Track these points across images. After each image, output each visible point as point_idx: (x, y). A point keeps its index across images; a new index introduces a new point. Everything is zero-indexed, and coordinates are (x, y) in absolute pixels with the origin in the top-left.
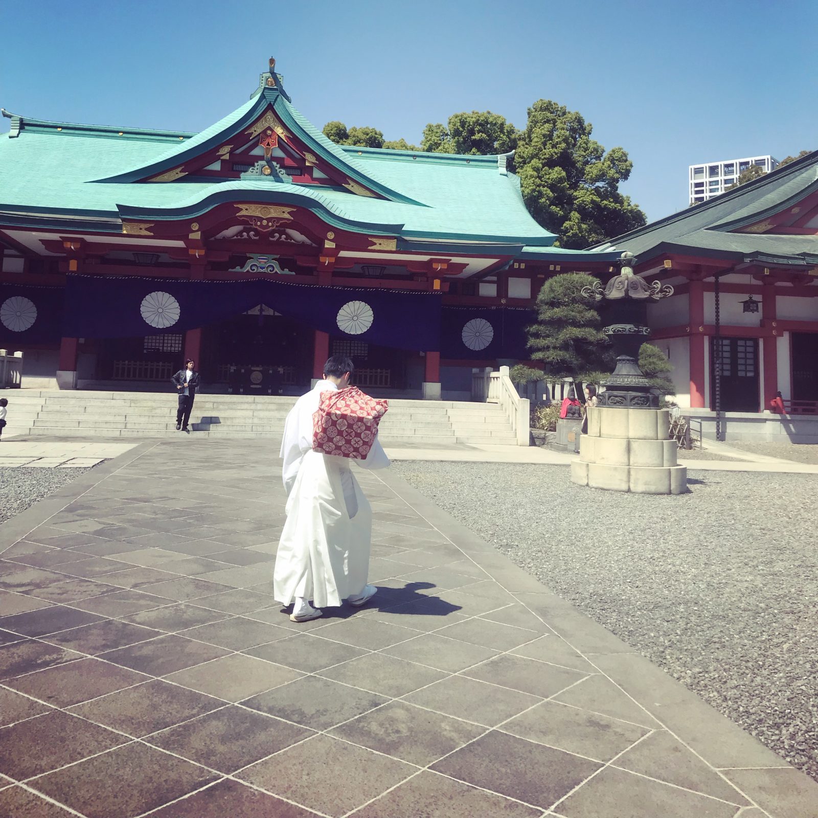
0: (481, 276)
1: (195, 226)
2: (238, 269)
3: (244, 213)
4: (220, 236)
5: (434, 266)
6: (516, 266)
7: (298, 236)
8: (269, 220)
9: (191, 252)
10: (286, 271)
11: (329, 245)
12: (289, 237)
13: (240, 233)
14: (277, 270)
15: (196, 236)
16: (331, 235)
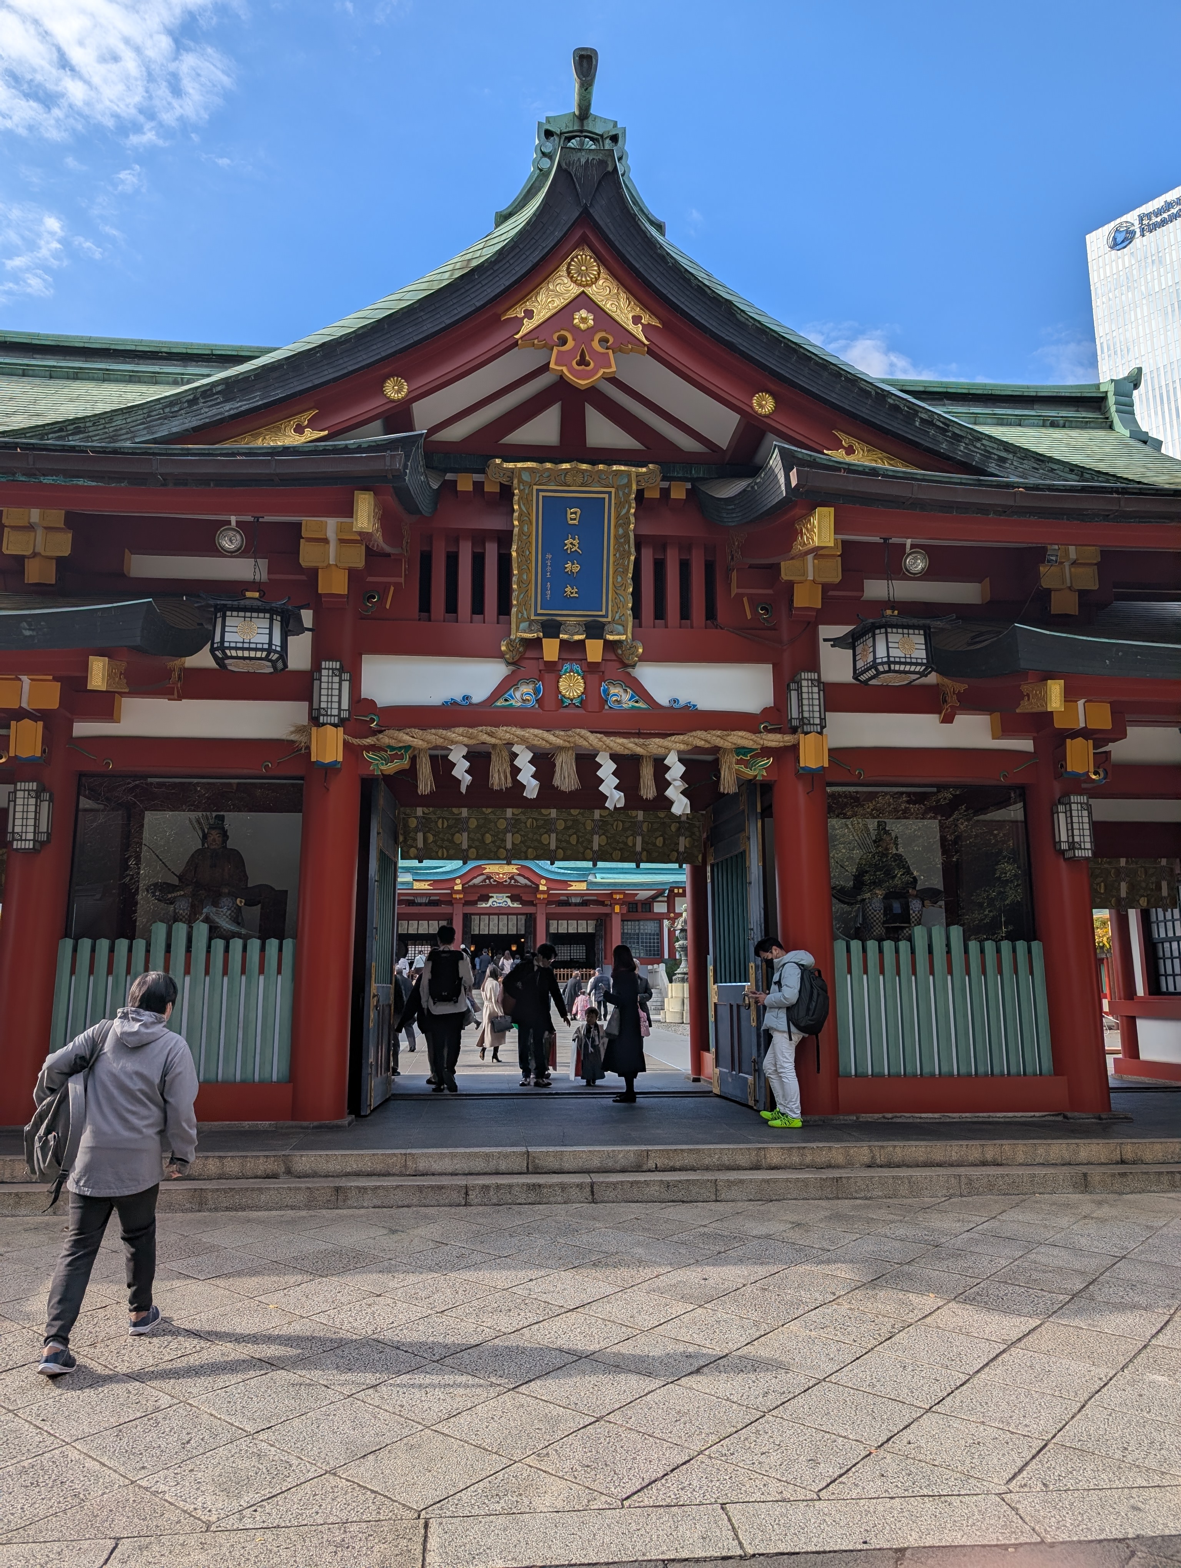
0: (654, 898)
1: (458, 881)
2: (484, 905)
3: (487, 871)
4: (470, 884)
5: (614, 896)
6: (676, 891)
7: (523, 881)
8: (504, 874)
9: (454, 896)
10: (516, 905)
11: (542, 888)
12: (516, 881)
13: (484, 881)
14: (510, 903)
15: (459, 887)
16: (543, 882)
